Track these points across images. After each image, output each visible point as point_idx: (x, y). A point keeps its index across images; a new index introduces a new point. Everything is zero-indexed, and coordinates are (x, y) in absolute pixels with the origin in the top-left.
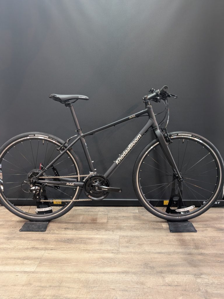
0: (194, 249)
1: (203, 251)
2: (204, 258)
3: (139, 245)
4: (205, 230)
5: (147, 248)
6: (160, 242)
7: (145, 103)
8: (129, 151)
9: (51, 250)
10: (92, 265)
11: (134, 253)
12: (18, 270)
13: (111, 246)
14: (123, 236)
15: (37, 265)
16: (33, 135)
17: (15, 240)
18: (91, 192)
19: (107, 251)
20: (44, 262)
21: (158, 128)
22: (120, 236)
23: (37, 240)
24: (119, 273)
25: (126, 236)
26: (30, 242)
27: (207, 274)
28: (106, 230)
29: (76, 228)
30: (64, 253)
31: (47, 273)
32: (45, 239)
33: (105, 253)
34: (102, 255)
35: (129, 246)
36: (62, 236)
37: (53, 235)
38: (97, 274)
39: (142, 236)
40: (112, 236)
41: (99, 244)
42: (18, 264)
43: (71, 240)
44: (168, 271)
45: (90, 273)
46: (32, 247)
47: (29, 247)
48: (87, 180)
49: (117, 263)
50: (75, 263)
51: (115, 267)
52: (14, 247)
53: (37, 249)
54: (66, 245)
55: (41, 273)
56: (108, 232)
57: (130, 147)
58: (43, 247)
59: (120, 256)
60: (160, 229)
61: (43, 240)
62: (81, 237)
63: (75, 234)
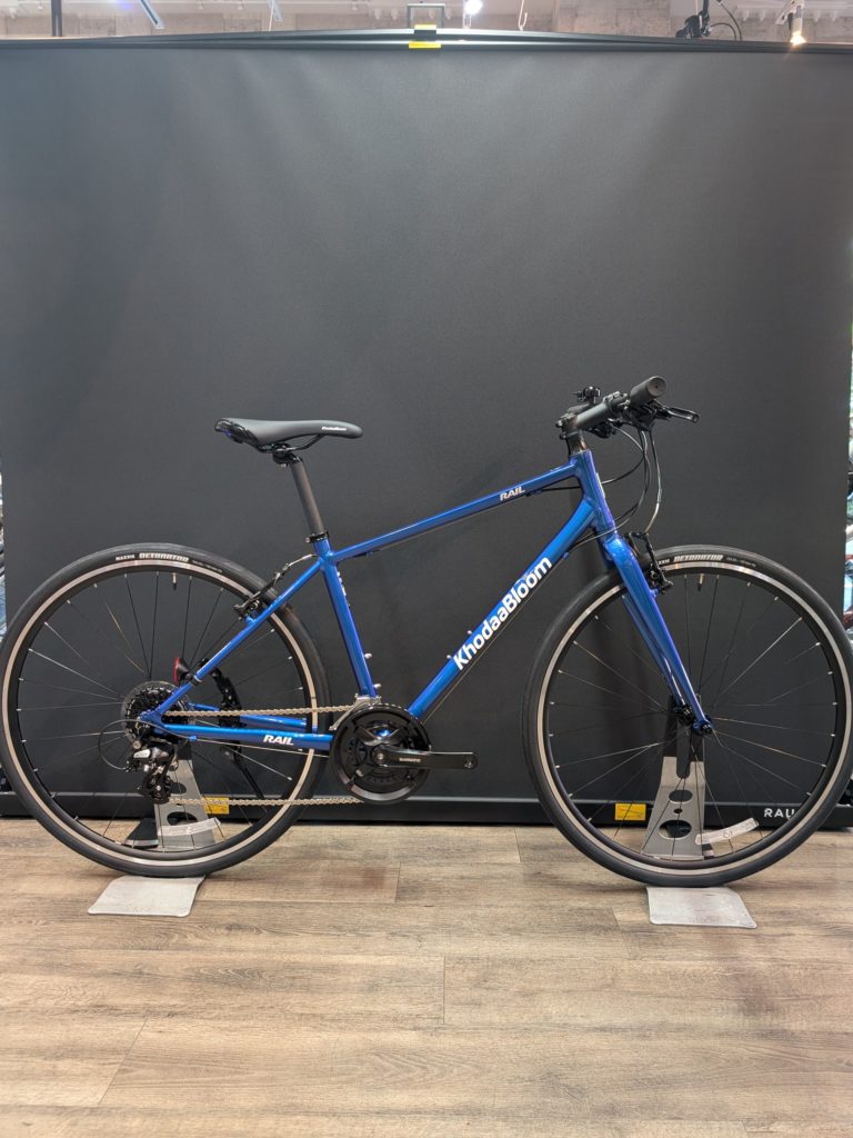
0: (742, 1015)
1: (775, 1022)
2: (783, 1049)
3: (525, 994)
4: (784, 935)
5: (555, 1009)
6: (608, 986)
9: (171, 1015)
10: (333, 1079)
11: (504, 1030)
12: (30, 1103)
13: (411, 1000)
14: (461, 959)
15: (110, 1079)
17: (28, 973)
19: (395, 1020)
20: (138, 1066)
22: (447, 959)
23: (115, 974)
24: (441, 1113)
25: (473, 959)
26: (87, 981)
27: (796, 1119)
28: (393, 934)
29: (275, 925)
30: (222, 1030)
31: (151, 1115)
32: (146, 971)
33: (387, 1030)
34: (373, 1037)
35: (484, 1002)
36: (216, 956)
37: (181, 955)
38: (354, 1120)
39: (533, 957)
40: (414, 960)
41: (362, 990)
42: (33, 1077)
43: (252, 973)
44: (641, 1107)
45: (324, 1114)
46: (95, 1002)
47: (80, 1003)
49: (436, 1071)
50: (266, 1074)
51: (429, 1088)
52: (20, 1003)
53: (113, 1011)
54: (230, 995)
55: (124, 1115)
56: (398, 942)
58: (137, 1006)
59: (446, 1042)
60: (606, 929)
61: (141, 973)
62: (293, 960)
63: (267, 951)
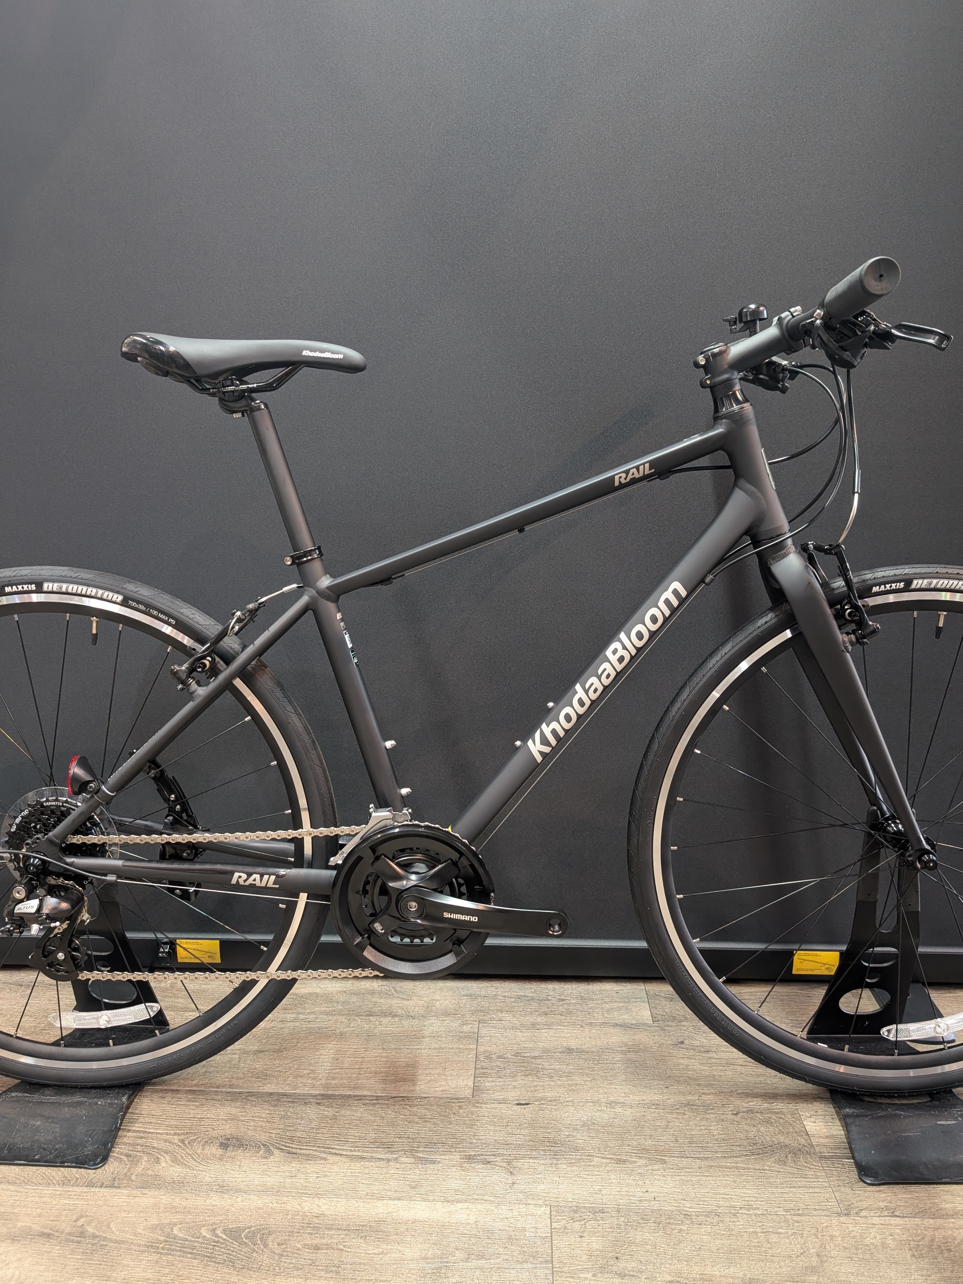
7: (712, 387)
8: (606, 682)
14: (576, 1211)
16: (33, 587)
18: (378, 927)
21: (790, 541)
22: (555, 1209)
23: (42, 1235)
25: (594, 1211)
28: (470, 1158)
29: (291, 1139)
32: (90, 1230)
36: (200, 1202)
37: (147, 1199)
39: (688, 1207)
40: (503, 1211)
43: (252, 1236)
48: (354, 860)
56: (478, 1175)
57: (614, 659)
60: (795, 1152)
61: (82, 1234)
62: (316, 1210)
63: (278, 1191)
